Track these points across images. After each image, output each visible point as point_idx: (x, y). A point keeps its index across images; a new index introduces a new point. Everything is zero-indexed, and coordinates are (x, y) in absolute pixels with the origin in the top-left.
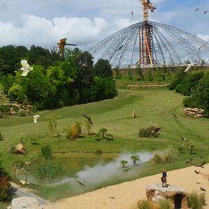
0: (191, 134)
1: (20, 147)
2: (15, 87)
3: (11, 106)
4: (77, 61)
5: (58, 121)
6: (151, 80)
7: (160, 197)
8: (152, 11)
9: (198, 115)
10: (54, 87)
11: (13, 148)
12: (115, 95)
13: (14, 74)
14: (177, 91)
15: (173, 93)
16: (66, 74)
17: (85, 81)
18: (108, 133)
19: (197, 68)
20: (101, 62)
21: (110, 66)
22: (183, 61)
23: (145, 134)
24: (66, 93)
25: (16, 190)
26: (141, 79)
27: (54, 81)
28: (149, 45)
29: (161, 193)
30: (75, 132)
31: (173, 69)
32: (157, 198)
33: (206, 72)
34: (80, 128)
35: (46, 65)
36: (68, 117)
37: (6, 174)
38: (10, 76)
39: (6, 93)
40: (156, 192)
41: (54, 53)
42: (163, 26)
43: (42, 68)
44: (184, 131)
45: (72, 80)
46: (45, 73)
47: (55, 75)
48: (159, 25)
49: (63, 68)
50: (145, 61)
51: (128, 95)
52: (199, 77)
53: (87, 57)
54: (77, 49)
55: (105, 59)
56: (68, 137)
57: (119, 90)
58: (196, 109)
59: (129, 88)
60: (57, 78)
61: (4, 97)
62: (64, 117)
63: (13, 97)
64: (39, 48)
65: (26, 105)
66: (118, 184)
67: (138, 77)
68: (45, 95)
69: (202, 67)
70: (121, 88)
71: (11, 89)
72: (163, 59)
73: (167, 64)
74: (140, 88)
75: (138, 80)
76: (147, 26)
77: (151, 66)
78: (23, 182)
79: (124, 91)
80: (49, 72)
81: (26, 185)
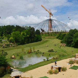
0: (62, 51)
1: (13, 57)
2: (11, 38)
3: (10, 44)
4: (30, 30)
5: (25, 48)
6: (52, 36)
7: (55, 69)
8: (52, 16)
9: (65, 46)
10: (23, 38)
11: (11, 57)
12: (41, 40)
13: (11, 34)
14: (59, 39)
15: (58, 39)
16: (27, 34)
17: (33, 36)
18: (39, 51)
19: (64, 32)
20: (37, 30)
21: (40, 32)
22: (60, 30)
23: (50, 51)
24: (27, 40)
25: (12, 70)
26: (49, 35)
27: (23, 36)
28: (51, 26)
29: (55, 68)
30: (30, 51)
31: (58, 33)
32: (54, 69)
33: (67, 33)
34: (31, 50)
35: (21, 31)
36: (28, 47)
37: (9, 65)
38: (9, 35)
39: (8, 40)
40: (54, 68)
41: (23, 28)
42: (55, 20)
43: (19, 32)
44: (61, 50)
45: (29, 36)
46: (20, 34)
47: (24, 34)
48: (54, 20)
49: (26, 32)
50: (50, 30)
51: (45, 40)
52: (65, 35)
53: (33, 29)
54: (30, 26)
55: (38, 29)
56: (28, 53)
57: (42, 39)
58: (64, 44)
59: (46, 38)
60: (24, 35)
61: (8, 41)
62: (26, 47)
63: (11, 41)
64: (18, 26)
65: (15, 44)
66: (43, 66)
67: (48, 35)
68: (20, 40)
69: (65, 32)
70: (43, 38)
71: (10, 39)
72: (55, 30)
73: (56, 31)
74: (49, 38)
75: (48, 36)
76: (51, 20)
77: (52, 32)
78: (15, 67)
79: (44, 39)
80: (22, 33)
81: (16, 68)
